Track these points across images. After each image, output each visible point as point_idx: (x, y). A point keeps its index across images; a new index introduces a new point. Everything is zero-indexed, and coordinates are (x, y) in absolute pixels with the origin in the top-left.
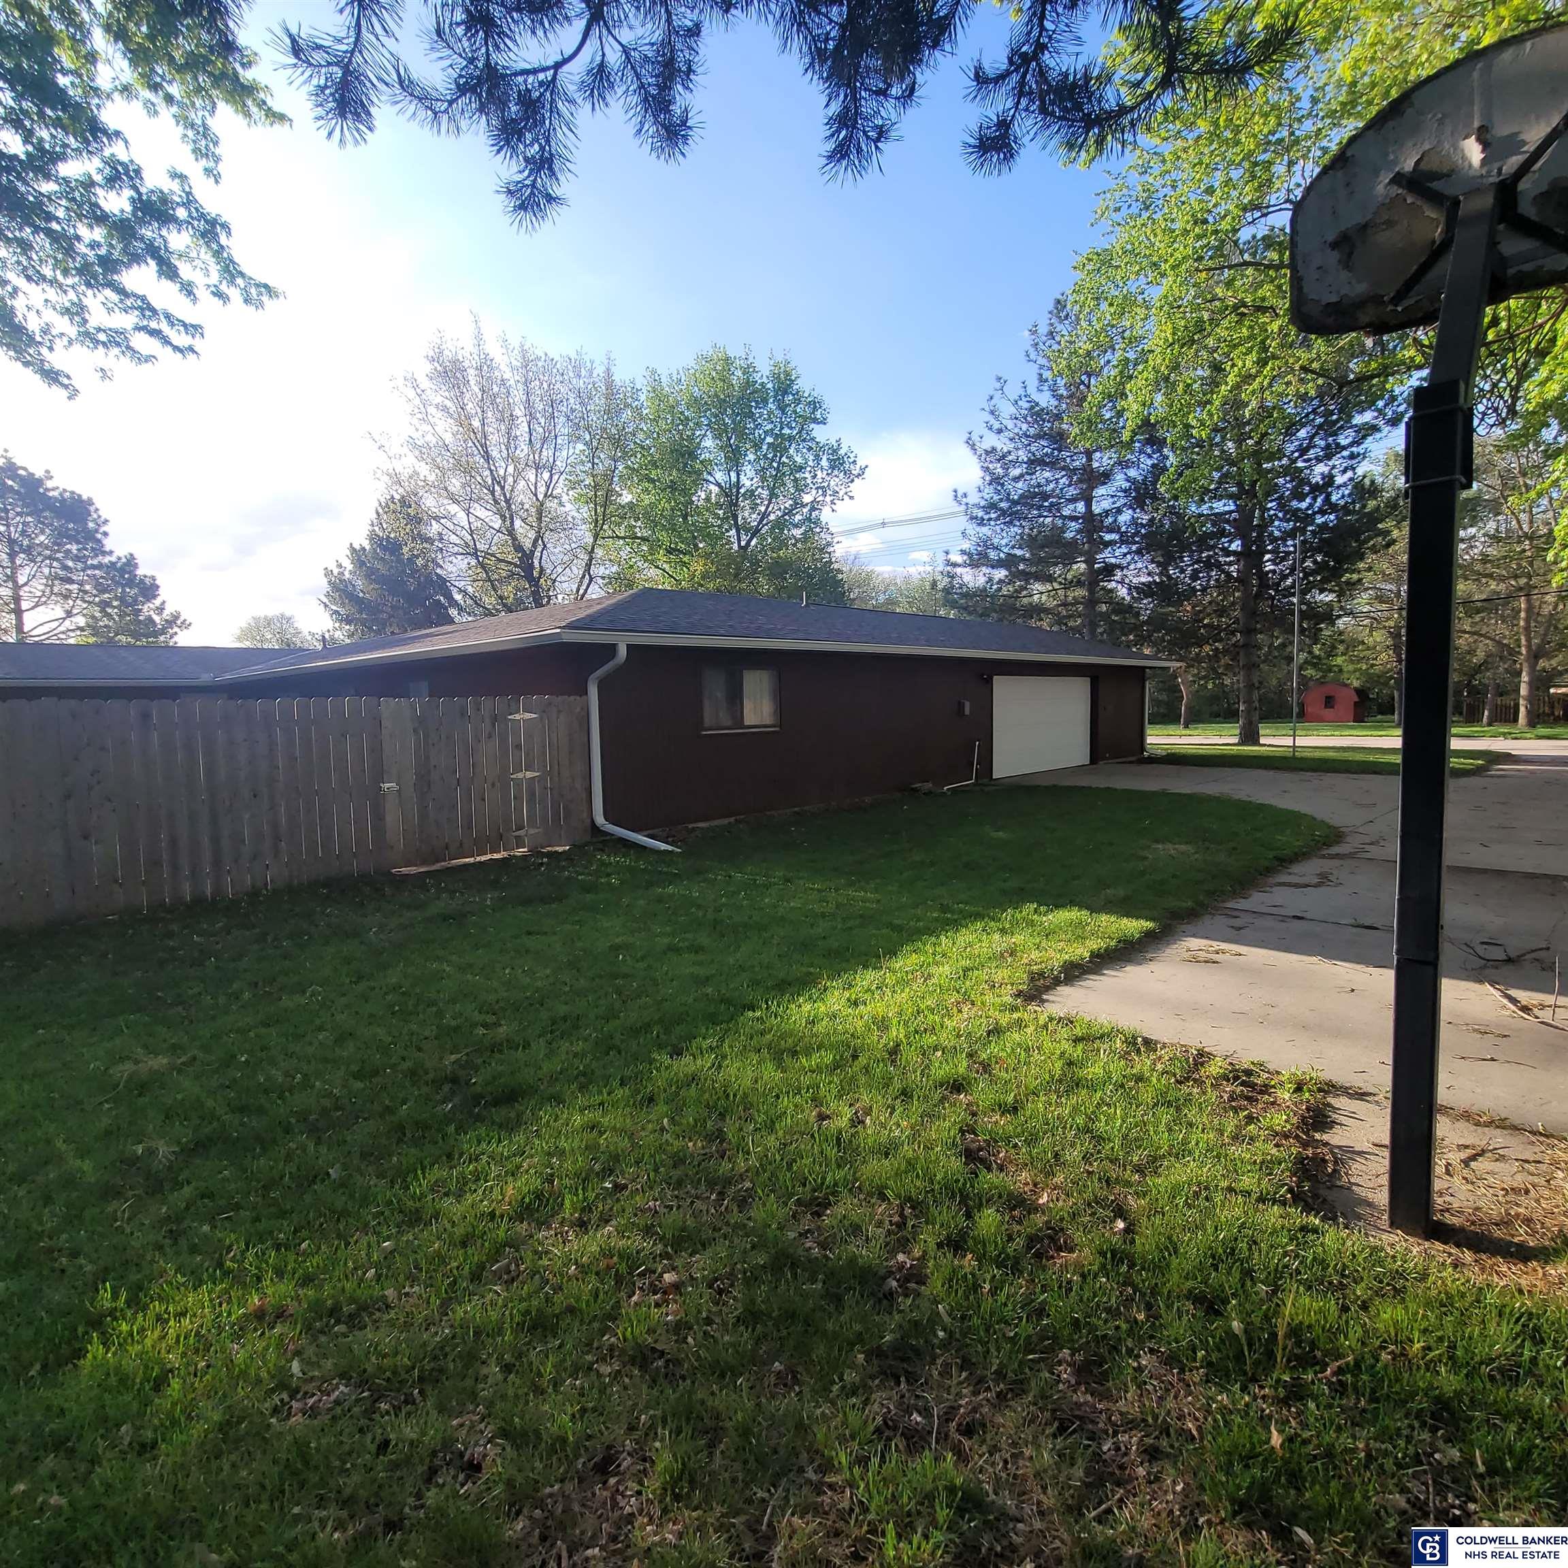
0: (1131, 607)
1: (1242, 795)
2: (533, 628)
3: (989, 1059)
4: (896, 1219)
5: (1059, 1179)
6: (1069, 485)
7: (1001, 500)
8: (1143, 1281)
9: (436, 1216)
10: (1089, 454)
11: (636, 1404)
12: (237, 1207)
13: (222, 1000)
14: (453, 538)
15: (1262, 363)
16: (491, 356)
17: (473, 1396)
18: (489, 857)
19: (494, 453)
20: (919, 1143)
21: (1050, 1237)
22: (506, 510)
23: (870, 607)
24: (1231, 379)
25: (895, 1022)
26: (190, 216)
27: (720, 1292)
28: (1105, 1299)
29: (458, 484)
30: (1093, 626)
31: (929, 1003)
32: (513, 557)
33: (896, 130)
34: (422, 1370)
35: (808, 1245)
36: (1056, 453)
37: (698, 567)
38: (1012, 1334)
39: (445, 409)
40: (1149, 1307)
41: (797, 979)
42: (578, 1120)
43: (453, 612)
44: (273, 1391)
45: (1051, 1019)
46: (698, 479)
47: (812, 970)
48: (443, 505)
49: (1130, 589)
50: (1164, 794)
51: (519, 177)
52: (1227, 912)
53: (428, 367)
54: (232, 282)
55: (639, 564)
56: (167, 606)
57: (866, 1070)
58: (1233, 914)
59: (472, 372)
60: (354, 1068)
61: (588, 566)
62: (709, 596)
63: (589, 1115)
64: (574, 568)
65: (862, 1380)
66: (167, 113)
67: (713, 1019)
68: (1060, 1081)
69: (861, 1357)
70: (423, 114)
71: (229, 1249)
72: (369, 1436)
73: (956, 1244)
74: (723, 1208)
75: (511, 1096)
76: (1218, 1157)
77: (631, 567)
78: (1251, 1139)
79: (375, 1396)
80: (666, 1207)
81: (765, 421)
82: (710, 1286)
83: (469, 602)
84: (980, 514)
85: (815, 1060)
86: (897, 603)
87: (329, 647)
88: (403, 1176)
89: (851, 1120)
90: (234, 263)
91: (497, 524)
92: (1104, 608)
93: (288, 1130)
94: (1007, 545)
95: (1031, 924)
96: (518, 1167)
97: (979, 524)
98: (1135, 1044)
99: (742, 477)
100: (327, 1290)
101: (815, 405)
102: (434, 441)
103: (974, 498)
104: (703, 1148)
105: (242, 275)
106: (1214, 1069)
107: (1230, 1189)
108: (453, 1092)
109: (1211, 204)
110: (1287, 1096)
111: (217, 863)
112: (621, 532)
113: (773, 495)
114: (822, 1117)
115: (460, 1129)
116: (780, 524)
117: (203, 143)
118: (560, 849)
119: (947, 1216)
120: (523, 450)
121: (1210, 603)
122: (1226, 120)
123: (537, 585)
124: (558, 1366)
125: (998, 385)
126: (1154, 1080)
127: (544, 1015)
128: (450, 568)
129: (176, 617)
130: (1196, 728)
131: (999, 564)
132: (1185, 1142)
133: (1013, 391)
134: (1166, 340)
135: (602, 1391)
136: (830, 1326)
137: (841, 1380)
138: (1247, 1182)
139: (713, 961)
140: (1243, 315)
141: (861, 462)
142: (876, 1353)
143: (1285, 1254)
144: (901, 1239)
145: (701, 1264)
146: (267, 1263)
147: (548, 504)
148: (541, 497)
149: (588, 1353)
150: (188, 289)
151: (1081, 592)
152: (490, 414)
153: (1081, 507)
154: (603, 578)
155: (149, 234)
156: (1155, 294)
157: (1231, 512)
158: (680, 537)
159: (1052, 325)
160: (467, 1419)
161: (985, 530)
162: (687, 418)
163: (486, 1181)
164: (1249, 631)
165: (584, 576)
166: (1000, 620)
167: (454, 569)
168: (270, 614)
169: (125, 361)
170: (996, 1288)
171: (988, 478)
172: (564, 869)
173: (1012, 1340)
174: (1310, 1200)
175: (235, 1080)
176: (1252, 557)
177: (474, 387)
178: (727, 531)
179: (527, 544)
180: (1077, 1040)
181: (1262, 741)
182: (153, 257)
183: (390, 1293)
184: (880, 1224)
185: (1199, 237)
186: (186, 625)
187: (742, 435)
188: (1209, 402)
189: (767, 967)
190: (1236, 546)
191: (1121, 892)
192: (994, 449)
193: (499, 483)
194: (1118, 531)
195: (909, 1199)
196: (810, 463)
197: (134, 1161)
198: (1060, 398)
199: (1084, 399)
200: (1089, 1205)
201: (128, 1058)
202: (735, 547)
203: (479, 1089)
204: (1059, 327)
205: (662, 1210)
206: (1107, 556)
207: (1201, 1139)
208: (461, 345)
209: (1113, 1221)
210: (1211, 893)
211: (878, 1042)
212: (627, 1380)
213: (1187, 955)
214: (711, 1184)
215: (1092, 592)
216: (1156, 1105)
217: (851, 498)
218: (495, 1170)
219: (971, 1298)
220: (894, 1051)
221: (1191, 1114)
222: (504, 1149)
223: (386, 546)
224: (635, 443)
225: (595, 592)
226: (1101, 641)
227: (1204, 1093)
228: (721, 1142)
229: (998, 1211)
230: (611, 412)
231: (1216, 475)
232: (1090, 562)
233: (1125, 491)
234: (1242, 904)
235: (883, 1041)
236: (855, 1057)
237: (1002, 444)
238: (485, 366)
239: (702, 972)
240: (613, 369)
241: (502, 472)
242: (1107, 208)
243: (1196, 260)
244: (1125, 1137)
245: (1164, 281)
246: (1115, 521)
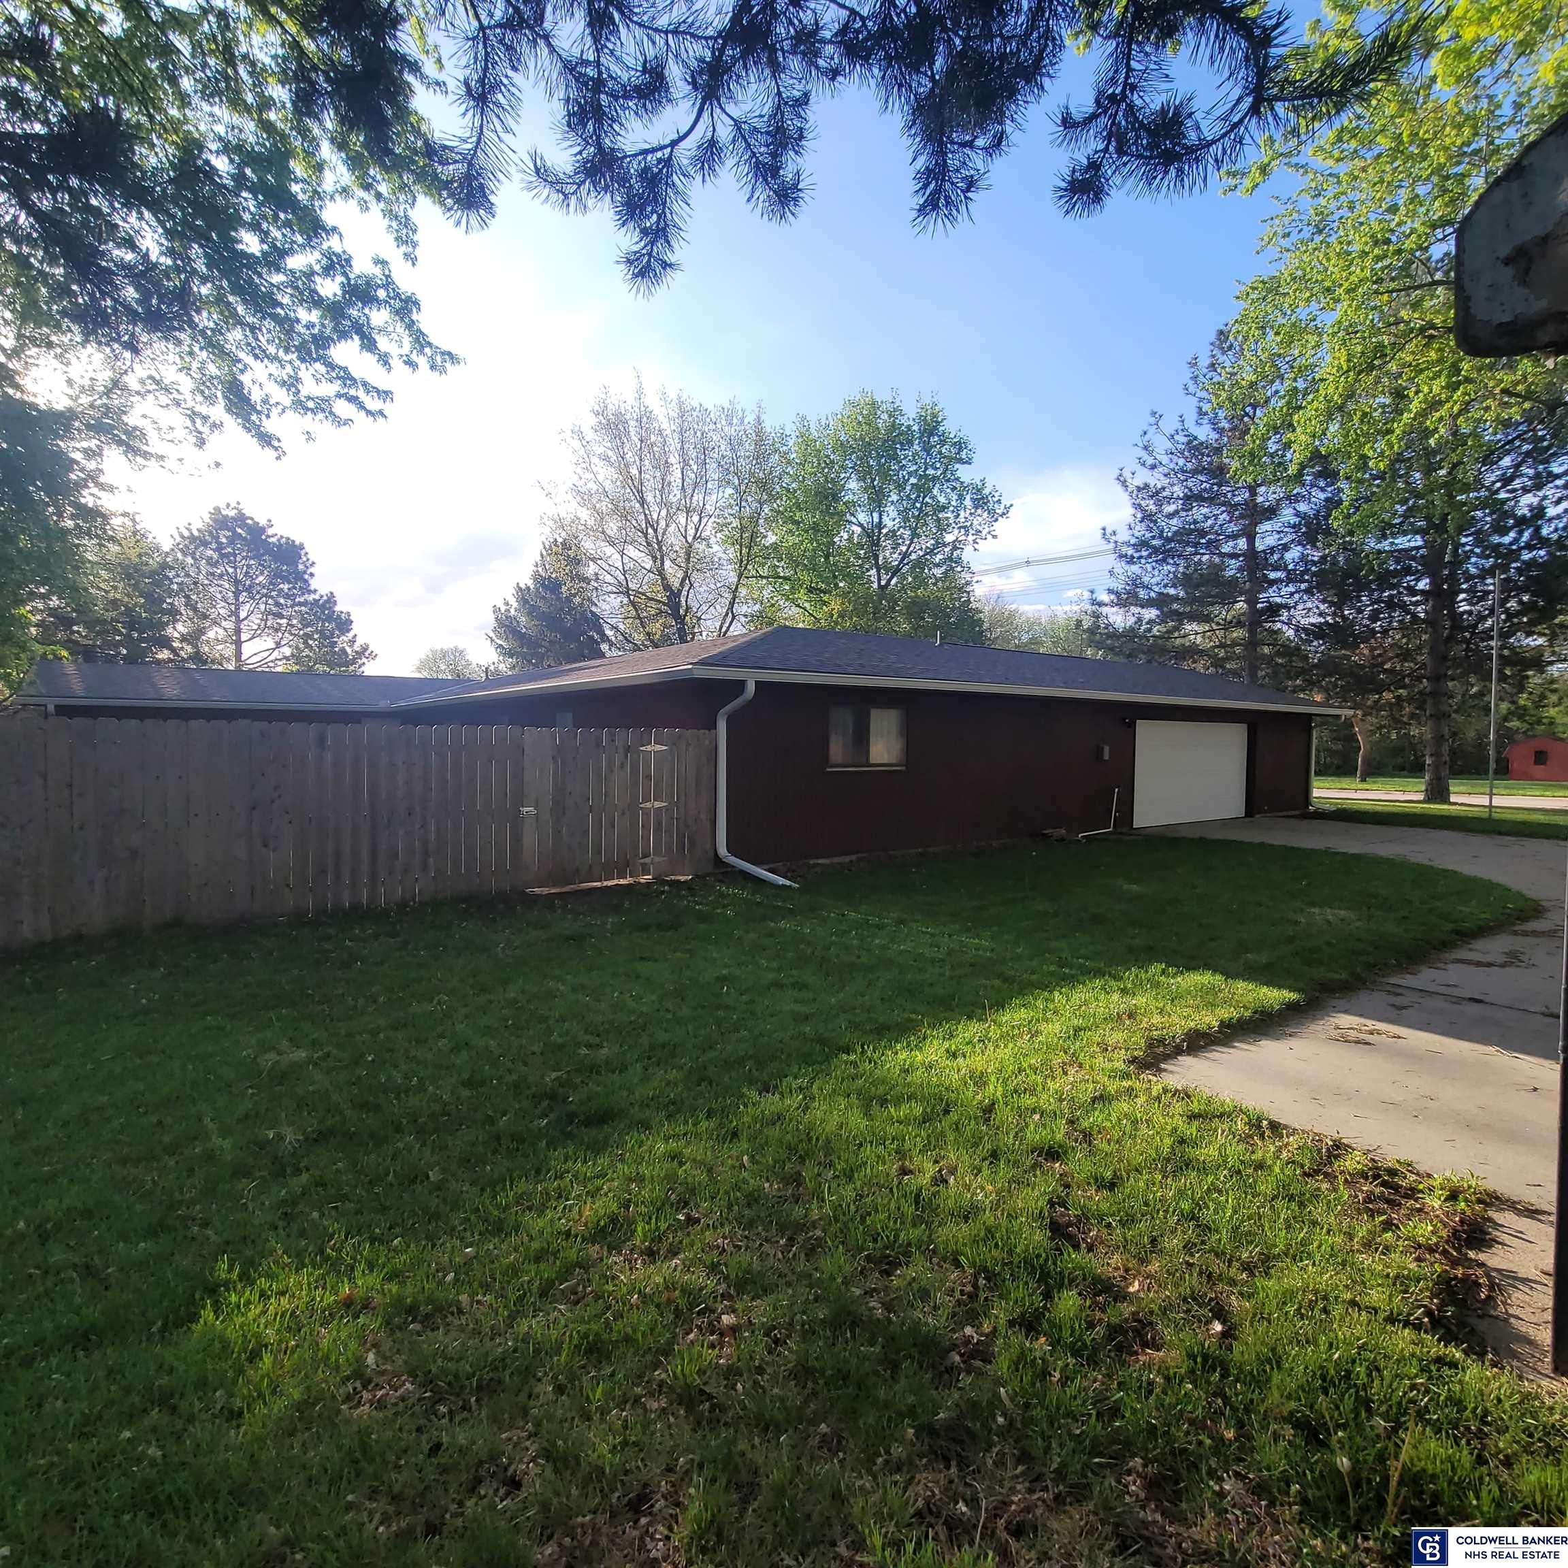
0: (1298, 649)
1: (1422, 859)
2: (668, 663)
3: (1091, 1128)
4: (969, 1289)
5: (1154, 1267)
6: (1230, 522)
7: (1153, 538)
8: (1237, 1395)
9: (517, 1228)
10: (1253, 490)
11: (676, 1446)
12: (344, 1198)
13: (361, 1001)
14: (608, 578)
15: (1453, 387)
16: (650, 409)
17: (525, 1412)
18: (616, 882)
19: (649, 498)
20: (1003, 1210)
21: (1135, 1330)
22: (657, 552)
23: (1011, 647)
24: (1415, 406)
25: (993, 1079)
26: (388, 296)
27: (776, 1341)
28: (1189, 1408)
29: (615, 528)
30: (1253, 669)
31: (1033, 1061)
32: (662, 596)
33: (987, 179)
34: (480, 1379)
35: (872, 1304)
36: (1216, 488)
37: (836, 605)
38: (1078, 1432)
39: (606, 459)
40: (1240, 1425)
41: (898, 1024)
42: (661, 1147)
43: (604, 647)
44: (348, 1378)
45: (1165, 1091)
46: (841, 519)
47: (913, 1016)
48: (600, 547)
49: (1297, 631)
50: (1327, 853)
51: (636, 248)
52: (1388, 988)
53: (593, 421)
54: (421, 352)
55: (781, 603)
56: (358, 639)
57: (957, 1127)
58: (1396, 990)
59: (632, 423)
60: (466, 1076)
61: (732, 604)
62: (844, 634)
63: (673, 1144)
64: (718, 607)
65: (909, 1456)
66: (376, 208)
67: (807, 1059)
68: (1168, 1160)
69: (911, 1431)
70: (555, 196)
71: (331, 1237)
72: (424, 1438)
73: (1030, 1324)
74: (791, 1255)
75: (603, 1117)
76: (1344, 1264)
77: (773, 605)
78: (1386, 1248)
79: (437, 1397)
80: (735, 1246)
81: (910, 462)
82: (767, 1334)
83: (621, 638)
84: (1130, 551)
85: (904, 1110)
86: (1040, 643)
87: (494, 679)
88: (495, 1185)
89: (934, 1179)
90: (424, 334)
91: (648, 563)
92: (1266, 650)
93: (398, 1129)
94: (1157, 584)
95: (1157, 985)
96: (599, 1189)
97: (1128, 563)
98: (1259, 1127)
99: (885, 518)
100: (410, 1288)
101: (960, 445)
102: (595, 487)
103: (1124, 536)
104: (779, 1189)
105: (430, 344)
106: (1352, 1163)
107: (1353, 1303)
108: (551, 1110)
109: (1393, 225)
110: (1436, 1204)
111: (373, 875)
112: (764, 572)
113: (915, 535)
114: (904, 1171)
115: (551, 1145)
116: (920, 564)
117: (404, 231)
118: (682, 878)
119: (1024, 1294)
120: (675, 496)
121: (1391, 645)
122: (1409, 136)
123: (683, 622)
124: (608, 1395)
125: (1153, 420)
126: (1277, 1170)
127: (645, 1040)
128: (604, 606)
129: (365, 648)
130: (1375, 782)
131: (1149, 603)
132: (1304, 1243)
133: (1169, 425)
134: (1340, 368)
135: (646, 1424)
136: (882, 1393)
137: (888, 1452)
138: (1376, 1296)
139: (815, 1000)
140: (1432, 337)
141: (1006, 502)
142: (928, 1430)
143: (1413, 1387)
144: (971, 1310)
145: (761, 1310)
146: (361, 1255)
147: (696, 545)
148: (690, 539)
149: (638, 1385)
150: (384, 359)
151: (1238, 633)
152: (647, 462)
153: (1242, 543)
154: (745, 616)
155: (355, 313)
156: (1328, 320)
157: (1417, 548)
158: (820, 576)
159: (1213, 356)
160: (515, 1434)
161: (1135, 568)
162: (832, 462)
163: (567, 1200)
164: (1437, 678)
165: (727, 614)
166: (1149, 662)
167: (608, 607)
168: (445, 647)
169: (328, 425)
170: (1067, 1378)
171: (1139, 515)
172: (682, 898)
173: (1078, 1439)
174: (1453, 1328)
175: (359, 1078)
176: (1442, 596)
177: (634, 438)
178: (868, 570)
179: (675, 583)
180: (1193, 1117)
181: (1453, 799)
182: (357, 333)
183: (464, 1298)
184: (951, 1292)
185: (1378, 259)
186: (372, 656)
187: (885, 475)
188: (1390, 431)
189: (869, 1011)
190: (1423, 584)
191: (1264, 958)
192: (1147, 486)
193: (652, 526)
194: (1285, 568)
195: (985, 1269)
196: (954, 503)
197: (263, 1145)
198: (1221, 431)
199: (1247, 431)
200: (1185, 1300)
201: (274, 1048)
202: (875, 586)
203: (573, 1107)
204: (1222, 358)
205: (729, 1249)
206: (1273, 595)
207: (1324, 1241)
208: (623, 396)
209: (1208, 1322)
210: (1371, 966)
211: (976, 1097)
212: (672, 1419)
213: (1334, 1033)
214: (782, 1229)
215: (1252, 632)
216: (1275, 1198)
217: (994, 537)
218: (577, 1190)
219: (1038, 1385)
220: (989, 1110)
221: (1317, 1211)
222: (588, 1169)
223: (547, 585)
224: (781, 487)
225: (737, 629)
226: (1262, 686)
227: (1335, 1190)
228: (798, 1186)
229: (1080, 1294)
230: (760, 457)
231: (1400, 509)
232: (1252, 602)
233: (1294, 526)
234: (1408, 980)
235: (979, 1097)
236: (947, 1112)
237: (1156, 480)
238: (645, 418)
239: (803, 1009)
240: (763, 417)
241: (655, 516)
242: (1275, 234)
243: (1375, 283)
244: (1235, 1229)
245: (1339, 306)
246: (1282, 558)
